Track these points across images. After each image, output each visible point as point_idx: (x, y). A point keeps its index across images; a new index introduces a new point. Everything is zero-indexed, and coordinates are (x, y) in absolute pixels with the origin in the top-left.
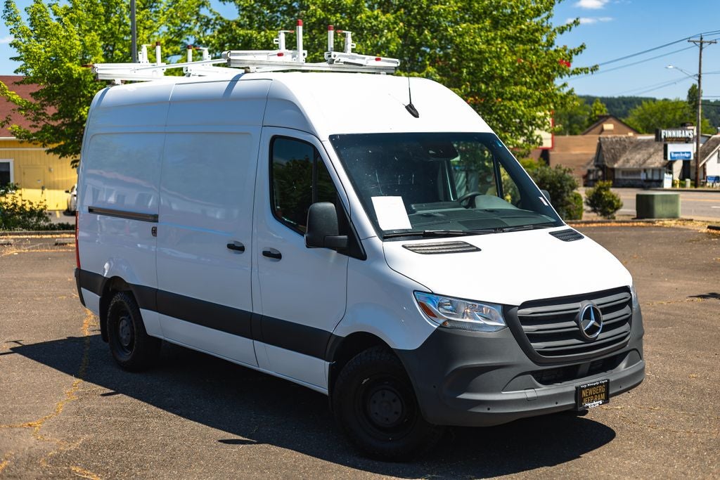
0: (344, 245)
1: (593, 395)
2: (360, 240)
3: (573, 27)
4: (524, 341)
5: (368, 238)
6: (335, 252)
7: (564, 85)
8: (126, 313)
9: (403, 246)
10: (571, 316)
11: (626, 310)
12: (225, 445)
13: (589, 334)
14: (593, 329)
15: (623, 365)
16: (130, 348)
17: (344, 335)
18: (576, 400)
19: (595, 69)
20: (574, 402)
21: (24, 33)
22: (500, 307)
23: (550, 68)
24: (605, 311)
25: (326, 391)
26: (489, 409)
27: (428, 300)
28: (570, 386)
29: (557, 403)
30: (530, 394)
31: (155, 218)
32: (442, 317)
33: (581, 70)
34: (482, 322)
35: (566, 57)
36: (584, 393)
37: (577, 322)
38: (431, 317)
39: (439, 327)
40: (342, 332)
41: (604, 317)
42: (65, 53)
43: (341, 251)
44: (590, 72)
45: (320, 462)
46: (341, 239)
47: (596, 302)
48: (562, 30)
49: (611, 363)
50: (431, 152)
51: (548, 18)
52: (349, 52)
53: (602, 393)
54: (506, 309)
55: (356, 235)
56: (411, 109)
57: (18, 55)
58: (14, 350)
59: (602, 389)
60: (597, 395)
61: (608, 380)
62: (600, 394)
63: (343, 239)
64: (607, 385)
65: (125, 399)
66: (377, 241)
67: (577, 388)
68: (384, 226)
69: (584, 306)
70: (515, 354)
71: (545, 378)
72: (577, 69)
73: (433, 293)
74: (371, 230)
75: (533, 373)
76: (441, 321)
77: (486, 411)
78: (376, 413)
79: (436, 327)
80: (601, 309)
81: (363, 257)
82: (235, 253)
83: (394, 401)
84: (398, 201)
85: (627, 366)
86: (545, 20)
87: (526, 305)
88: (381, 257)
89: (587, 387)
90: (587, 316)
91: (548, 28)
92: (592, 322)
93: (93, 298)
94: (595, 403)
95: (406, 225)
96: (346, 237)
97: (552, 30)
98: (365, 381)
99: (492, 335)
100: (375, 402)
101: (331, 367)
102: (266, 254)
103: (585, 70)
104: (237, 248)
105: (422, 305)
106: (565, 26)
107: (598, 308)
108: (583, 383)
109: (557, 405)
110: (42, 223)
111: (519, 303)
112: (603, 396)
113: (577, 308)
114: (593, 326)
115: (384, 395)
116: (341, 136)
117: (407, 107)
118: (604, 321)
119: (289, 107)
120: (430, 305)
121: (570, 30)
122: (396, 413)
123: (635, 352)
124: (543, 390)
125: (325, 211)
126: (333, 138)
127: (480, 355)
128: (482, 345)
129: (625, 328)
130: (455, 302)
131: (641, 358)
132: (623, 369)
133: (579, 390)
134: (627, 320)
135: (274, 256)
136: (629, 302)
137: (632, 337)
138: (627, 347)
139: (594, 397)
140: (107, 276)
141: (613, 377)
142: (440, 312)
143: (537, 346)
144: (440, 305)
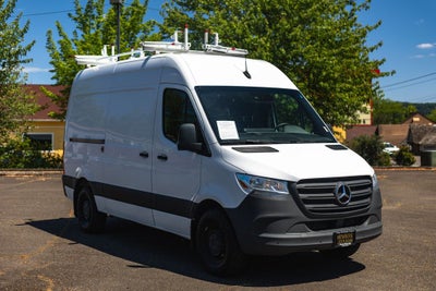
0: (200, 148)
2: (208, 145)
4: (300, 203)
5: (212, 144)
6: (196, 153)
7: (376, 83)
8: (87, 200)
9: (232, 148)
10: (331, 190)
11: (369, 189)
12: (130, 268)
13: (342, 202)
14: (344, 199)
15: (366, 223)
16: (89, 220)
17: (199, 202)
18: (333, 241)
19: (393, 72)
20: (331, 242)
22: (287, 182)
23: (365, 73)
24: (353, 189)
25: (189, 237)
26: (278, 244)
27: (245, 178)
28: (330, 233)
29: (321, 242)
30: (304, 235)
31: (103, 142)
32: (252, 189)
33: (385, 74)
34: (275, 191)
36: (339, 237)
37: (334, 194)
38: (245, 188)
39: (250, 194)
40: (198, 200)
41: (352, 193)
43: (199, 152)
44: (390, 75)
46: (198, 145)
47: (347, 183)
48: (372, 50)
49: (360, 221)
50: (256, 98)
51: (363, 42)
52: (217, 45)
53: (351, 238)
54: (290, 184)
55: (206, 143)
56: (247, 74)
57: (53, 69)
58: (27, 223)
59: (351, 236)
60: (348, 239)
61: (355, 231)
64: (354, 233)
65: (80, 246)
66: (218, 145)
68: (223, 137)
70: (295, 211)
71: (314, 227)
73: (247, 174)
74: (215, 140)
75: (306, 223)
76: (251, 191)
77: (276, 244)
79: (247, 194)
80: (350, 187)
81: (210, 155)
82: (144, 158)
84: (232, 124)
85: (369, 224)
86: (362, 44)
87: (302, 182)
88: (219, 154)
89: (341, 234)
90: (341, 190)
91: (364, 48)
92: (344, 194)
93: (71, 191)
94: (346, 244)
95: (236, 137)
96: (200, 144)
97: (366, 50)
99: (280, 199)
101: (192, 222)
102: (159, 157)
103: (387, 74)
104: (145, 155)
105: (240, 181)
106: (374, 46)
107: (348, 187)
109: (320, 244)
112: (352, 240)
113: (334, 186)
114: (344, 197)
116: (202, 87)
117: (244, 73)
118: (352, 195)
119: (172, 71)
120: (245, 182)
121: (377, 49)
123: (375, 216)
124: (312, 234)
126: (197, 88)
127: (273, 210)
128: (274, 205)
129: (368, 200)
130: (261, 180)
131: (379, 220)
132: (366, 225)
133: (335, 235)
134: (369, 196)
135: (163, 158)
136: (371, 185)
137: (372, 206)
138: (369, 212)
139: (345, 240)
140: (78, 177)
141: (358, 229)
142: (252, 185)
143: (308, 207)
144: (250, 182)
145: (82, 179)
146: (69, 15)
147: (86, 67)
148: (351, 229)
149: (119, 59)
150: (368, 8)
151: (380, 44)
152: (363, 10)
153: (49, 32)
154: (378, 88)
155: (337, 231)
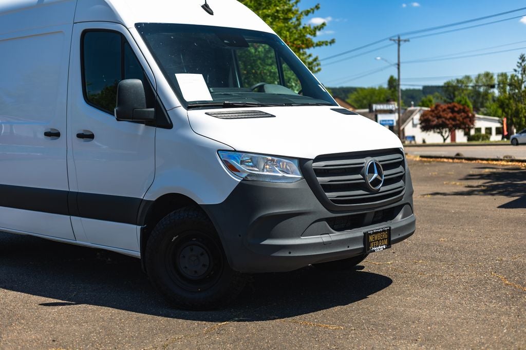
0: (152, 116)
1: (378, 241)
2: (166, 111)
3: (315, 11)
4: (318, 191)
5: (173, 108)
6: (144, 125)
7: (311, 55)
9: (206, 113)
10: (357, 170)
11: (400, 169)
12: (45, 307)
13: (374, 187)
14: (376, 182)
15: (400, 216)
17: (154, 199)
18: (364, 244)
19: (333, 42)
20: (363, 246)
22: (296, 161)
23: (300, 41)
24: (387, 167)
25: (138, 254)
26: (290, 253)
27: (231, 156)
28: (359, 233)
29: (348, 247)
30: (325, 238)
32: (244, 171)
33: (323, 43)
34: (281, 174)
35: (311, 32)
36: (371, 238)
37: (363, 175)
38: (234, 172)
39: (242, 180)
40: (152, 197)
41: (385, 173)
43: (150, 123)
44: (329, 44)
45: (135, 315)
46: (148, 111)
47: (378, 159)
48: (307, 13)
49: (390, 214)
50: (226, 41)
51: (296, 3)
53: (385, 239)
54: (302, 163)
55: (163, 108)
56: (206, 7)
59: (385, 235)
60: (382, 240)
61: (390, 227)
62: (384, 239)
63: (152, 111)
64: (389, 230)
66: (182, 110)
67: (365, 233)
68: (188, 98)
70: (312, 203)
71: (338, 224)
72: (320, 42)
73: (235, 151)
74: (176, 101)
75: (328, 220)
76: (244, 175)
77: (287, 254)
78: (186, 267)
79: (239, 181)
80: (382, 165)
81: (168, 125)
82: (52, 139)
83: (202, 254)
84: (199, 77)
85: (403, 217)
86: (294, 4)
87: (320, 158)
88: (187, 124)
89: (374, 233)
90: (371, 171)
91: (297, 11)
92: (375, 175)
94: (380, 247)
95: (206, 96)
96: (153, 109)
97: (299, 13)
98: (174, 238)
99: (291, 186)
100: (184, 257)
101: (142, 230)
102: (80, 136)
103: (326, 43)
104: (53, 135)
105: (225, 162)
106: (309, 9)
107: (380, 164)
108: (370, 229)
109: (349, 249)
111: (313, 157)
112: (386, 242)
113: (362, 163)
114: (376, 179)
115: (192, 250)
116: (146, 24)
117: (202, 7)
118: (385, 176)
120: (234, 162)
121: (313, 13)
122: (204, 265)
123: (408, 205)
124: (336, 236)
125: (134, 87)
126: (139, 26)
128: (281, 195)
129: (401, 183)
130: (255, 158)
131: (412, 212)
132: (400, 219)
133: (366, 235)
134: (401, 178)
135: (87, 136)
136: (402, 163)
137: (406, 193)
138: (403, 201)
141: (393, 224)
142: (243, 167)
143: (330, 195)
144: (242, 162)
148: (385, 226)
151: (317, 7)
154: (315, 60)
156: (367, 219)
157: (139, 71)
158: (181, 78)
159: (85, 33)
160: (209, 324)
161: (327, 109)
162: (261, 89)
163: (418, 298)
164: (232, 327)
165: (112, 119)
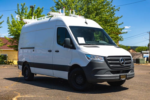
0: (72, 47)
4: (108, 64)
5: (76, 45)
6: (69, 49)
7: (121, 36)
8: (27, 69)
9: (84, 46)
10: (118, 60)
11: (130, 61)
12: (46, 90)
14: (123, 63)
15: (130, 72)
16: (28, 76)
20: (119, 78)
21: (11, 26)
23: (118, 32)
24: (126, 60)
27: (88, 56)
28: (118, 75)
30: (110, 75)
31: (34, 48)
33: (124, 33)
34: (100, 60)
35: (121, 30)
36: (121, 76)
38: (89, 59)
40: (71, 65)
41: (125, 61)
42: (19, 29)
44: (126, 33)
47: (124, 58)
48: (120, 25)
49: (127, 71)
50: (90, 30)
51: (117, 22)
52: (74, 14)
53: (125, 77)
54: (104, 57)
56: (86, 23)
57: (9, 30)
58: (4, 79)
64: (126, 75)
66: (78, 45)
68: (80, 43)
69: (121, 58)
70: (106, 67)
71: (113, 72)
73: (89, 54)
74: (77, 43)
75: (110, 71)
76: (91, 60)
77: (100, 78)
78: (78, 81)
79: (90, 61)
81: (75, 49)
83: (81, 78)
84: (83, 38)
87: (109, 57)
88: (79, 48)
90: (122, 60)
93: (21, 67)
95: (84, 42)
96: (72, 45)
97: (118, 25)
98: (75, 74)
99: (101, 63)
100: (77, 79)
101: (68, 73)
102: (56, 51)
104: (50, 51)
109: (115, 78)
110: (13, 64)
115: (79, 77)
119: (61, 21)
120: (89, 57)
122: (82, 81)
123: (132, 70)
124: (112, 75)
125: (68, 40)
126: (70, 27)
127: (99, 67)
128: (99, 65)
129: (130, 64)
130: (94, 56)
131: (134, 72)
132: (130, 73)
133: (120, 76)
134: (130, 63)
135: (57, 51)
136: (131, 59)
137: (131, 67)
138: (130, 69)
139: (123, 78)
140: (24, 61)
141: (127, 74)
142: (91, 58)
143: (111, 65)
144: (91, 57)
145: (26, 62)
146: (15, 12)
147: (26, 23)
148: (125, 74)
149: (38, 20)
150: (119, 10)
151: (123, 23)
152: (117, 11)
153: (8, 18)
154: (122, 37)
155: (121, 74)
156: (121, 72)
157: (69, 36)
158: (78, 38)
159: (58, 28)
160: (82, 94)
161: (113, 46)
162: (98, 42)
163: (133, 92)
164: (87, 94)
165: (63, 47)
